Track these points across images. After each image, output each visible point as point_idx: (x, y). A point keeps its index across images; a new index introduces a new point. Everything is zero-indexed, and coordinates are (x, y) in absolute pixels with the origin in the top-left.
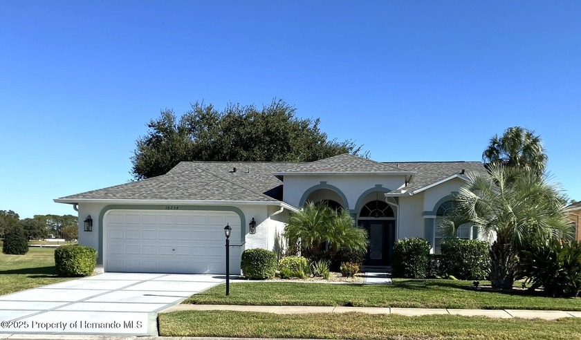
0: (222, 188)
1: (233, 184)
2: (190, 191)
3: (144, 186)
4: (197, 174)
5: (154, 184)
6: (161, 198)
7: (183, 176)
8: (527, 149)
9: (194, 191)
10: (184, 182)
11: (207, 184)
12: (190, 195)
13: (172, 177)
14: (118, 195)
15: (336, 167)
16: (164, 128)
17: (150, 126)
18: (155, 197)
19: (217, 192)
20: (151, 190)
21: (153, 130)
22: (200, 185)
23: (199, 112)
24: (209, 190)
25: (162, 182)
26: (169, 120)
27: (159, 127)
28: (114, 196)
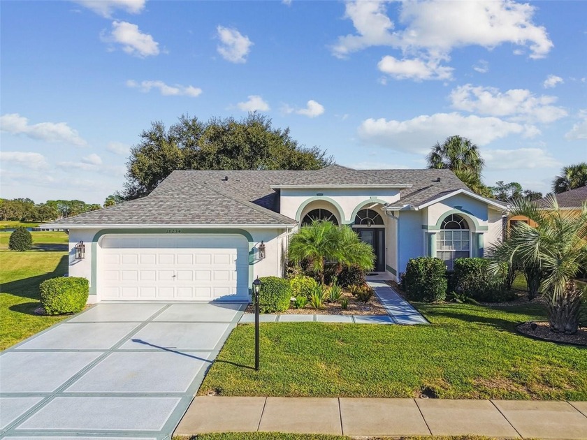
0: (226, 207)
1: (238, 202)
2: (192, 211)
3: (142, 206)
4: (197, 190)
5: (153, 203)
6: (162, 222)
7: (183, 193)
8: (467, 154)
9: (198, 211)
10: (185, 200)
11: (210, 203)
12: (193, 218)
13: (172, 195)
14: (114, 219)
15: (332, 180)
16: (155, 137)
17: (143, 137)
18: (155, 220)
19: (222, 213)
20: (150, 211)
21: (146, 140)
22: (203, 204)
23: (186, 123)
24: (213, 211)
25: (161, 201)
26: (160, 130)
27: (151, 136)
28: (110, 219)
